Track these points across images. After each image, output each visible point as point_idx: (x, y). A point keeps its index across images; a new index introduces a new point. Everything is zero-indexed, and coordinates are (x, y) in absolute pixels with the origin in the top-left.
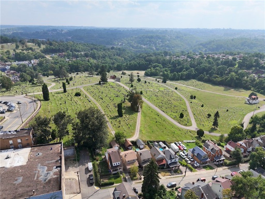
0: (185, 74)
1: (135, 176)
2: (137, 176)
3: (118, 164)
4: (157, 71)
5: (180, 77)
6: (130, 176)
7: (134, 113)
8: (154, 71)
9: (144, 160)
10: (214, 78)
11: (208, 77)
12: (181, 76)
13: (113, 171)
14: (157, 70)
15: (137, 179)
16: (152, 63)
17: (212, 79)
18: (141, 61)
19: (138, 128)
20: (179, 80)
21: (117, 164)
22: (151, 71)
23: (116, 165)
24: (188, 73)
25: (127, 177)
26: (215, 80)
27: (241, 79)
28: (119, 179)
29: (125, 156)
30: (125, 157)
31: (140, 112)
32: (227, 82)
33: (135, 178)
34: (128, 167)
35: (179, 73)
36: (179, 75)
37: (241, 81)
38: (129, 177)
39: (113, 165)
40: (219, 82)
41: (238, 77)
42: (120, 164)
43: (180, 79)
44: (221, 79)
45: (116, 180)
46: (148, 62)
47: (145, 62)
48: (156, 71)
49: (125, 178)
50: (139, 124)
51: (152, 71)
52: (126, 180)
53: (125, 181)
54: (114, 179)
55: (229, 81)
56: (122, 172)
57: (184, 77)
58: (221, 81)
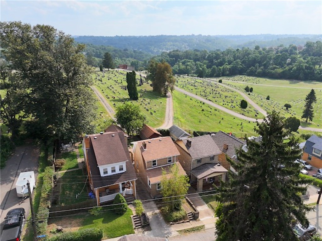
0: (227, 68)
1: (177, 208)
2: (182, 207)
3: (118, 171)
4: (188, 67)
5: (221, 73)
6: (159, 208)
7: (160, 98)
8: (183, 67)
9: (199, 161)
10: (272, 70)
11: (262, 69)
12: (223, 71)
13: (100, 195)
14: (188, 65)
15: (182, 219)
16: (179, 60)
17: (269, 71)
18: (164, 57)
19: (169, 115)
20: (220, 77)
21: (113, 171)
22: (179, 67)
23: (110, 173)
24: (233, 67)
25: (149, 214)
26: (273, 71)
27: (312, 68)
28: (120, 221)
29: (141, 148)
30: (142, 151)
31: (171, 98)
32: (292, 73)
33: (176, 214)
34: (153, 180)
35: (219, 67)
36: (220, 69)
37: (314, 71)
38: (157, 211)
39: (102, 175)
40: (279, 74)
41: (308, 65)
42: (125, 170)
43: (221, 75)
44: (282, 70)
45: (109, 225)
46: (174, 58)
47: (171, 59)
48: (186, 68)
49: (144, 215)
50: (171, 111)
51: (181, 67)
52: (145, 224)
53: (143, 227)
54: (104, 222)
55: (295, 71)
56: (133, 195)
57: (228, 72)
58: (283, 72)
